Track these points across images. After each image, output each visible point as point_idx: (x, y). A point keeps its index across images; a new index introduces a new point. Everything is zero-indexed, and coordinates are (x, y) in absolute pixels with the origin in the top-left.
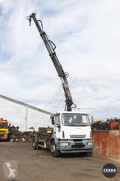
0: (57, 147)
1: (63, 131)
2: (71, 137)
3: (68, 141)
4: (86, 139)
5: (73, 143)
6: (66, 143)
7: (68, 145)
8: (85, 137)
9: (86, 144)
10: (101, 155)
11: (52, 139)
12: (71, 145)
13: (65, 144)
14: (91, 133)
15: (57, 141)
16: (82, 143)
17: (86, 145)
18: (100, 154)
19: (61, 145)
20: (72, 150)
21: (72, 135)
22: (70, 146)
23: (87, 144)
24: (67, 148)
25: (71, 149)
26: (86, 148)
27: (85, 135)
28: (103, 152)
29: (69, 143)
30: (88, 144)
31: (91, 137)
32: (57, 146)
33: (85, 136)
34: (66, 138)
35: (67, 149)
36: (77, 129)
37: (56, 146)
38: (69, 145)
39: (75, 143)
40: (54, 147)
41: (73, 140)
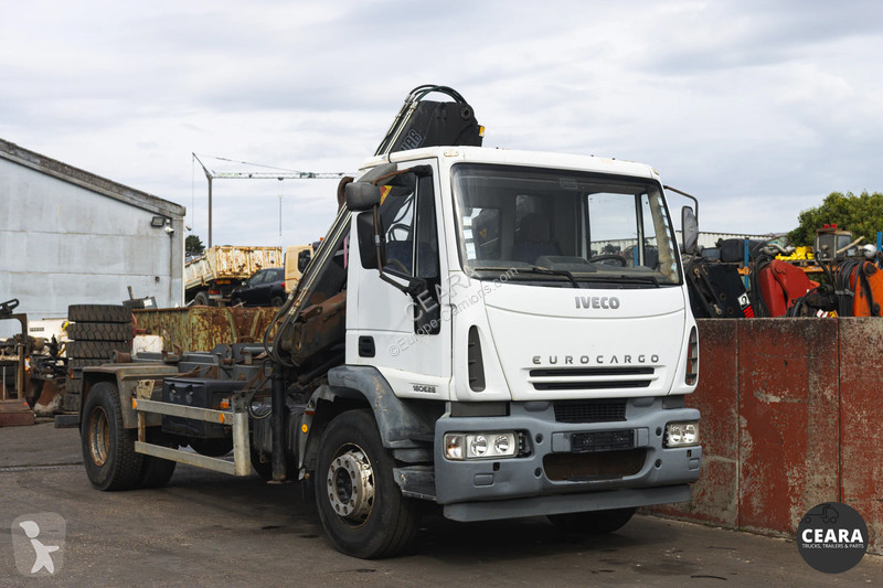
0: (400, 476)
1: (473, 331)
2: (538, 386)
3: (517, 420)
4: (657, 398)
5: (554, 433)
6: (493, 439)
7: (511, 449)
8: (646, 383)
9: (657, 441)
10: (740, 522)
11: (330, 396)
12: (542, 449)
13: (490, 449)
14: (692, 345)
15: (393, 417)
16: (629, 433)
17: (660, 453)
18: (725, 515)
19: (456, 452)
20: (547, 493)
21: (545, 364)
22: (534, 461)
23: (665, 445)
24: (507, 478)
25: (536, 483)
26: (655, 478)
27: (648, 363)
28: (755, 502)
29: (523, 435)
30: (673, 439)
31: (689, 378)
32: (401, 464)
33: (650, 370)
34: (493, 391)
35: (506, 488)
36: (591, 311)
37: (383, 460)
38: (522, 453)
39: (576, 438)
40: (366, 472)
41: (551, 411)
